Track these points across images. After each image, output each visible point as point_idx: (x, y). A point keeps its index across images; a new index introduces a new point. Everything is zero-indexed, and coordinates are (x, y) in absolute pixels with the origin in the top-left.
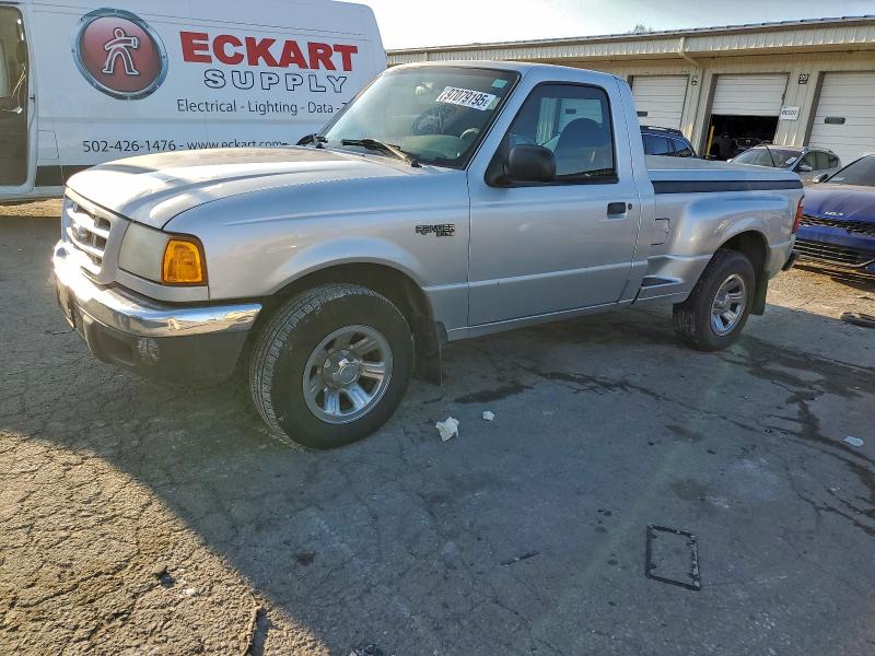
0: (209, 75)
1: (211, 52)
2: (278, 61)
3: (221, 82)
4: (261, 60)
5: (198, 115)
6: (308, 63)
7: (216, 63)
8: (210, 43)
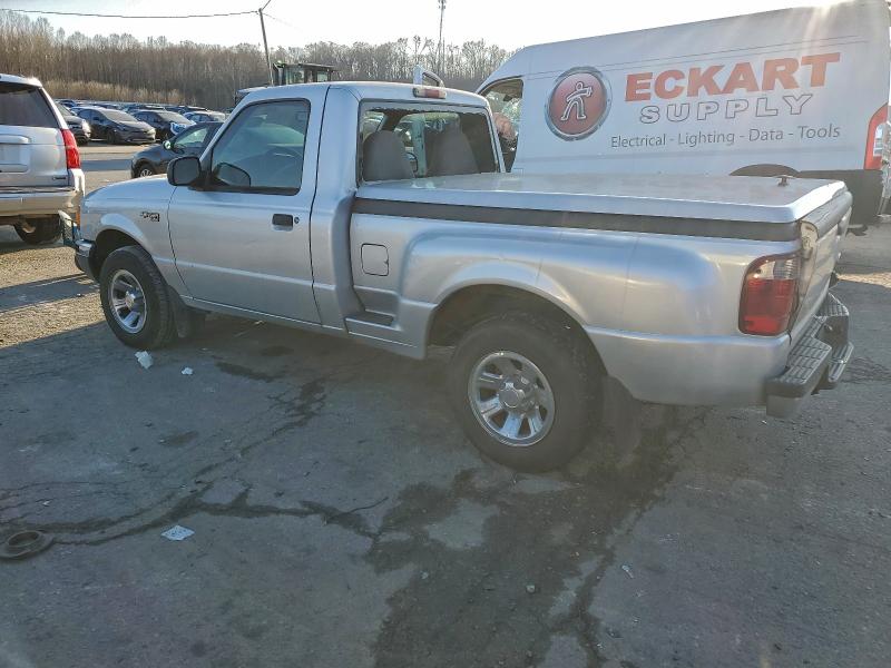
0: (645, 112)
1: (651, 90)
2: (722, 89)
3: (655, 116)
4: (702, 90)
5: (629, 150)
6: (760, 85)
7: (655, 100)
8: (652, 82)
